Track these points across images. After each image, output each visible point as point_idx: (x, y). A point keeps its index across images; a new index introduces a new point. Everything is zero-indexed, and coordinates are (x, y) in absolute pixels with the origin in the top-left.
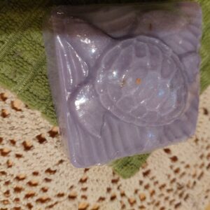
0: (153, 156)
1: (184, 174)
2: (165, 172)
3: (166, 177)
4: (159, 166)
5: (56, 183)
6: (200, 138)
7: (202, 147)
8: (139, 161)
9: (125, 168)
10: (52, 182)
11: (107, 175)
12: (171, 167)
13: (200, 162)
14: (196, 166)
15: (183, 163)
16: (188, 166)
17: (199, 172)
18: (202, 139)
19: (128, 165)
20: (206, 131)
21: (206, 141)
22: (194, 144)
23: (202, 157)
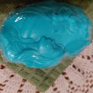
0: (58, 81)
1: (77, 90)
2: (66, 89)
3: (67, 91)
4: (62, 86)
5: (6, 91)
6: (85, 72)
7: (87, 76)
8: (49, 83)
9: (41, 87)
10: (3, 91)
11: (33, 89)
12: (69, 87)
13: (86, 84)
14: (84, 86)
15: (76, 84)
16: (79, 86)
17: (86, 89)
18: (87, 72)
19: (43, 85)
20: (88, 68)
21: (89, 73)
22: (82, 75)
23: (87, 81)
